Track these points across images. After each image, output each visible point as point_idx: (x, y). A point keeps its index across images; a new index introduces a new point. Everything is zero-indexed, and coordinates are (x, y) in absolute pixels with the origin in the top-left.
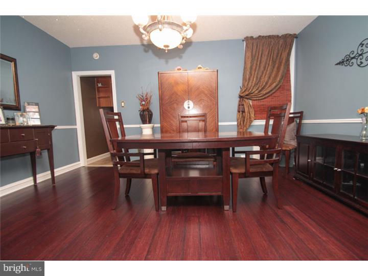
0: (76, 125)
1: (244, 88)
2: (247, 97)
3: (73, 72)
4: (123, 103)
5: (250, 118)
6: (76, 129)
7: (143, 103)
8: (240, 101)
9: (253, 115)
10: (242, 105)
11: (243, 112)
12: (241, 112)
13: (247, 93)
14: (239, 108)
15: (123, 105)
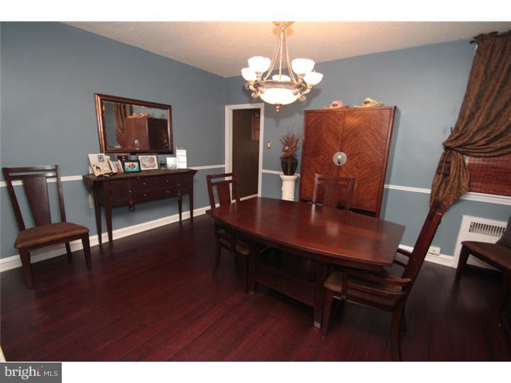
0: (224, 164)
1: (458, 133)
2: (460, 149)
3: (226, 106)
4: (269, 144)
5: (459, 188)
6: (224, 168)
7: (287, 148)
8: (444, 154)
9: (465, 184)
10: (447, 162)
11: (446, 175)
12: (441, 175)
13: (460, 142)
14: (440, 167)
15: (269, 146)
